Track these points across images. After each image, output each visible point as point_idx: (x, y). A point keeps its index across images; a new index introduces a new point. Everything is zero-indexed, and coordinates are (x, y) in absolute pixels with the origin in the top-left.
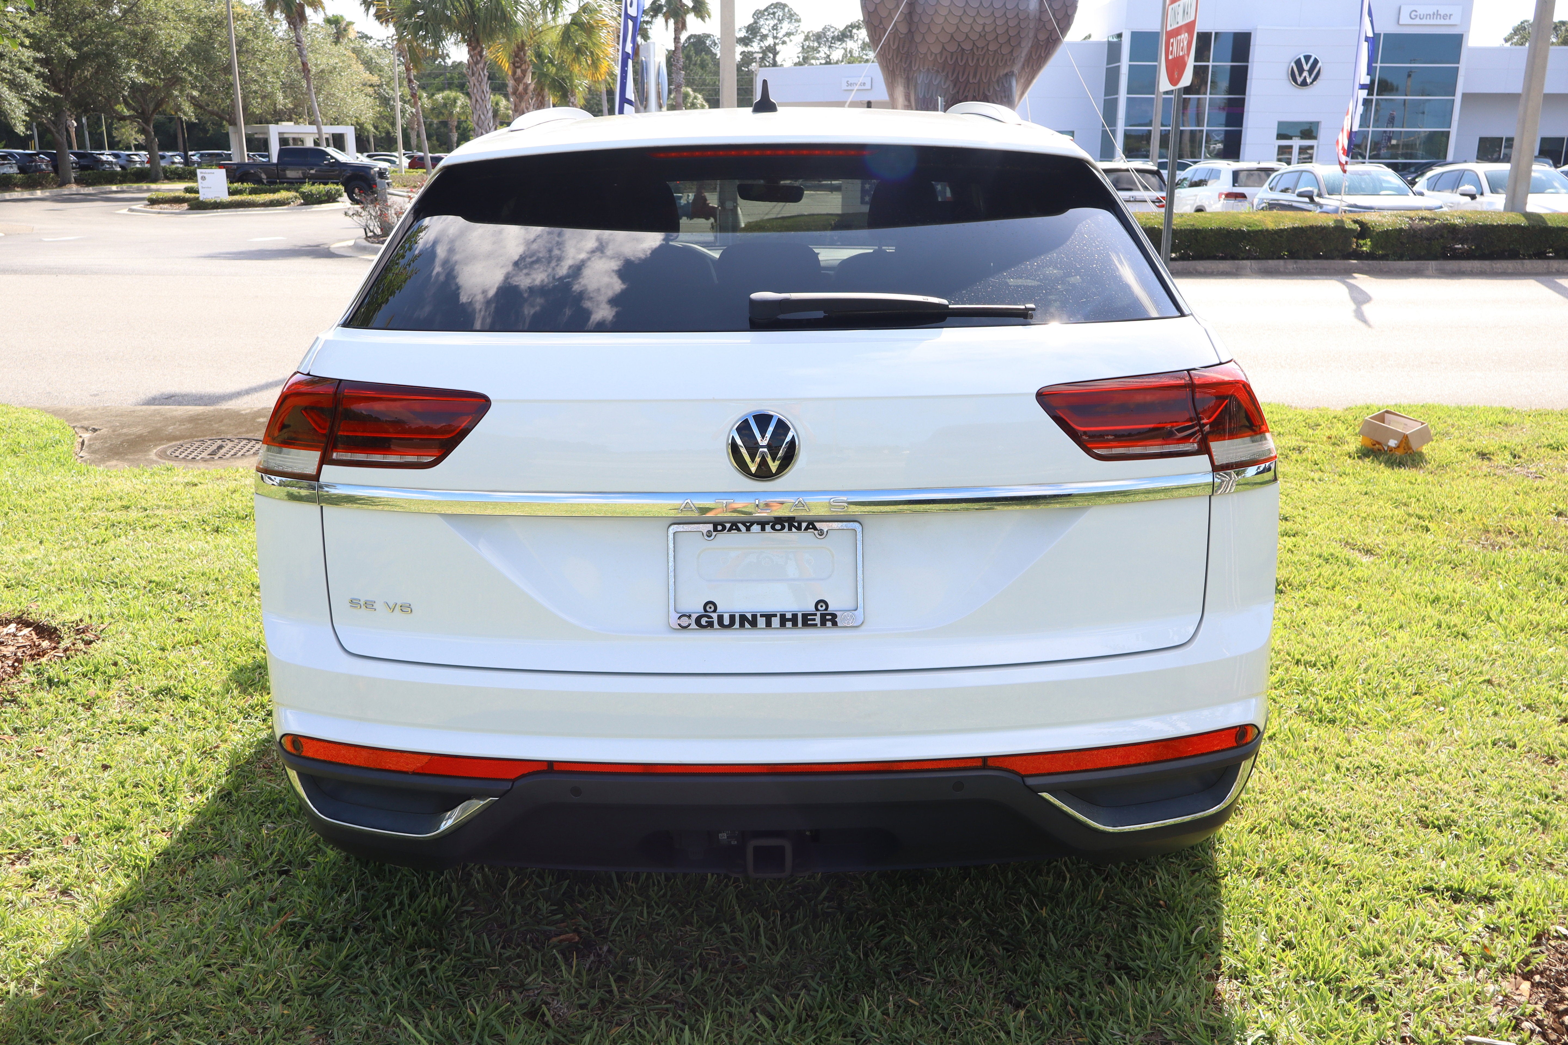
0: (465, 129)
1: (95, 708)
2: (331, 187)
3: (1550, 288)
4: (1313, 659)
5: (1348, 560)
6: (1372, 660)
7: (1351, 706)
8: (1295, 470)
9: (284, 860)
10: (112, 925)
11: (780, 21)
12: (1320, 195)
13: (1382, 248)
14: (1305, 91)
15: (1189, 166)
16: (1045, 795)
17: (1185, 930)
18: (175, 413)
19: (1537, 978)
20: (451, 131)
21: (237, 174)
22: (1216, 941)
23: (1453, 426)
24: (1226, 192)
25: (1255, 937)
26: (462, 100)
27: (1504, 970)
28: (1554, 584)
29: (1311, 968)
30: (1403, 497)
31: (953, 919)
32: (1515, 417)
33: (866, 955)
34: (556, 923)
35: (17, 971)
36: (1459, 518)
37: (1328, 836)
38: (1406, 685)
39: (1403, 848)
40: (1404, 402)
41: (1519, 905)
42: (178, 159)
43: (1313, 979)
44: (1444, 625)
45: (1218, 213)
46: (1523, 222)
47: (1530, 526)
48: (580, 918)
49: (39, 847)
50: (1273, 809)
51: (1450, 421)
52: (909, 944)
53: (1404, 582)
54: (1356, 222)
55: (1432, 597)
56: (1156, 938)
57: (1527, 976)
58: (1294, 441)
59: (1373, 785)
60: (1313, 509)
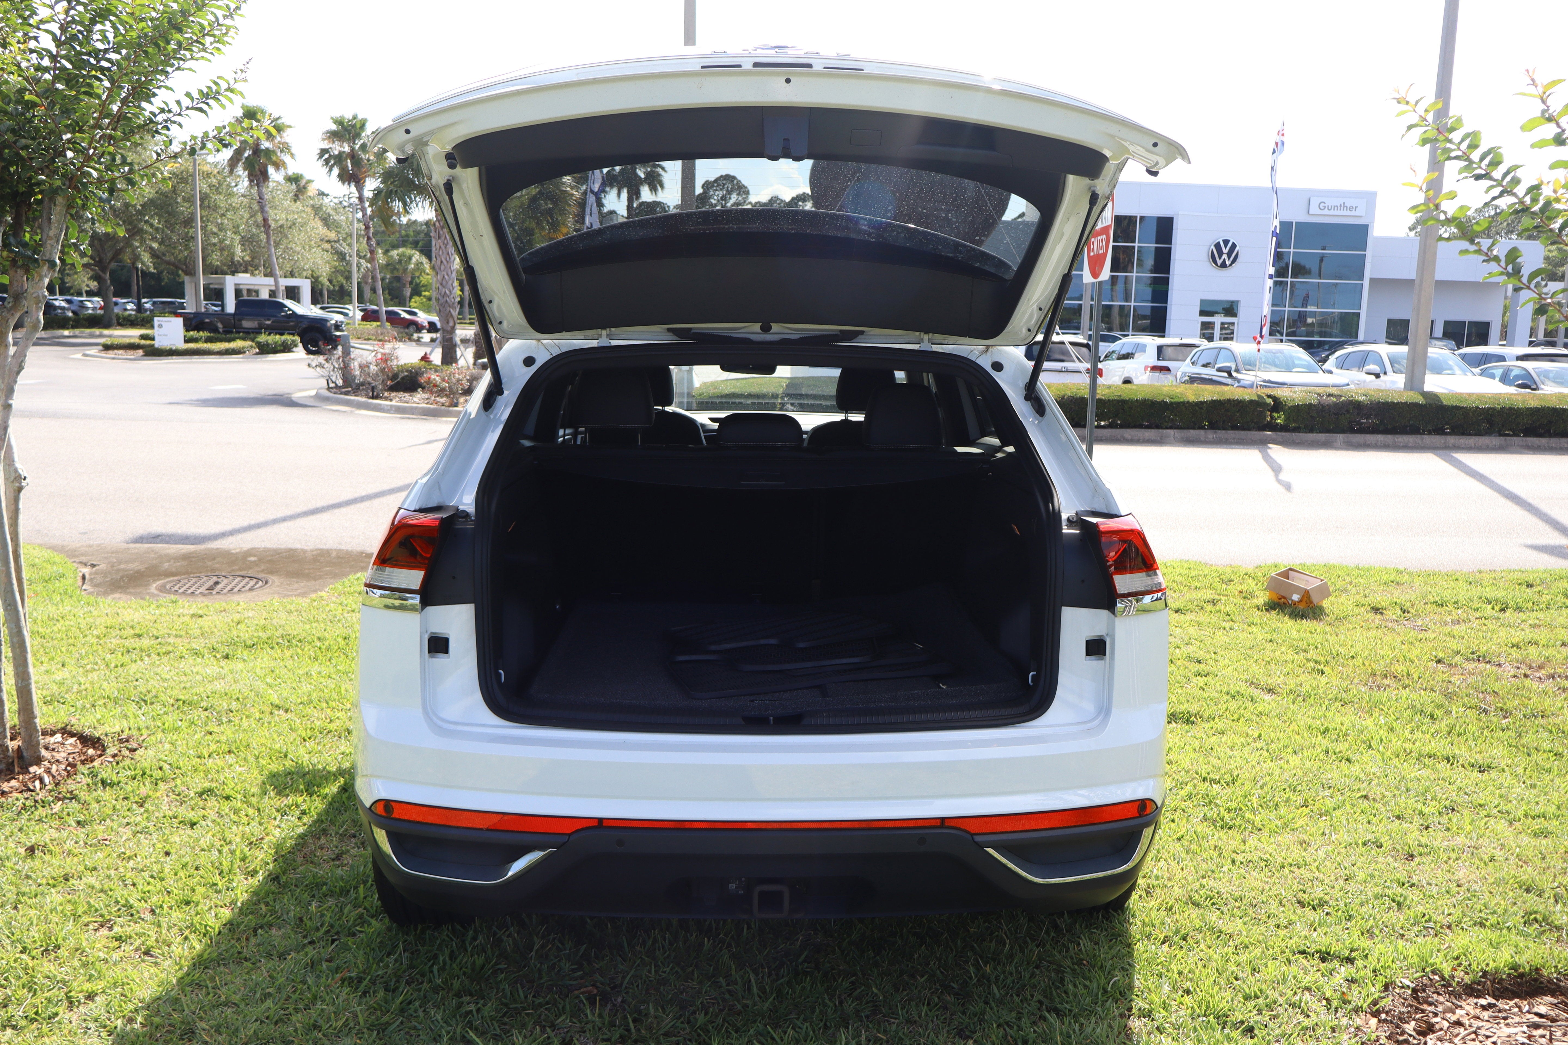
0: (417, 285)
1: (146, 805)
2: (288, 338)
3: (1447, 461)
4: (1218, 777)
5: (1252, 697)
6: (1268, 778)
7: (1248, 815)
8: (1209, 620)
9: (334, 931)
10: (195, 977)
11: (730, 192)
12: (1237, 371)
13: (1294, 421)
14: (1224, 272)
15: (1118, 339)
16: (990, 850)
17: (1103, 981)
18: (168, 551)
19: (1383, 1016)
20: (404, 286)
21: (193, 323)
22: (1129, 990)
23: (1351, 583)
24: (1151, 365)
25: (1160, 986)
26: (417, 256)
27: (1357, 1010)
28: (1428, 720)
29: (1204, 1008)
30: (1303, 645)
31: (913, 976)
32: (1406, 577)
33: (841, 1003)
34: (576, 979)
35: (122, 1011)
36: (1351, 662)
37: (1222, 913)
38: (1295, 799)
39: (1283, 922)
40: (1309, 562)
41: (1372, 963)
42: (130, 306)
43: (1205, 1015)
44: (1331, 752)
45: (1143, 385)
46: (1421, 400)
47: (1412, 671)
48: (597, 975)
49: (119, 917)
50: (1178, 891)
51: (1348, 579)
52: (876, 995)
53: (1299, 716)
54: (1269, 396)
55: (1322, 729)
56: (1080, 987)
57: (1376, 1014)
58: (1209, 595)
59: (1262, 875)
60: (1223, 653)
